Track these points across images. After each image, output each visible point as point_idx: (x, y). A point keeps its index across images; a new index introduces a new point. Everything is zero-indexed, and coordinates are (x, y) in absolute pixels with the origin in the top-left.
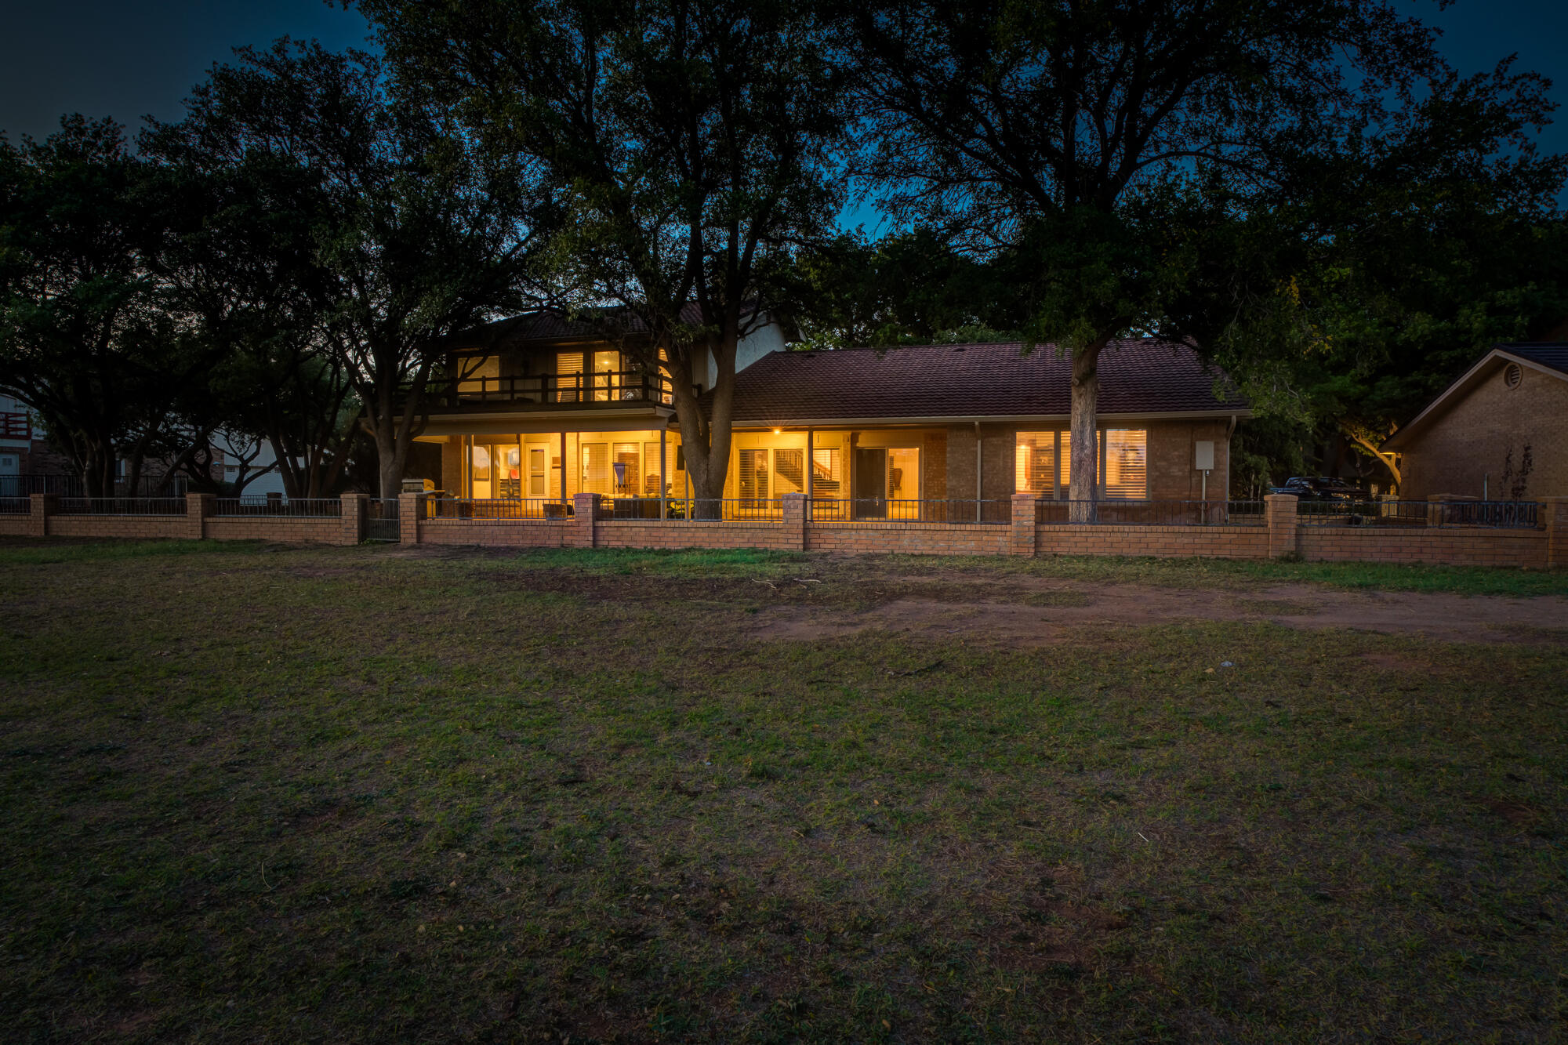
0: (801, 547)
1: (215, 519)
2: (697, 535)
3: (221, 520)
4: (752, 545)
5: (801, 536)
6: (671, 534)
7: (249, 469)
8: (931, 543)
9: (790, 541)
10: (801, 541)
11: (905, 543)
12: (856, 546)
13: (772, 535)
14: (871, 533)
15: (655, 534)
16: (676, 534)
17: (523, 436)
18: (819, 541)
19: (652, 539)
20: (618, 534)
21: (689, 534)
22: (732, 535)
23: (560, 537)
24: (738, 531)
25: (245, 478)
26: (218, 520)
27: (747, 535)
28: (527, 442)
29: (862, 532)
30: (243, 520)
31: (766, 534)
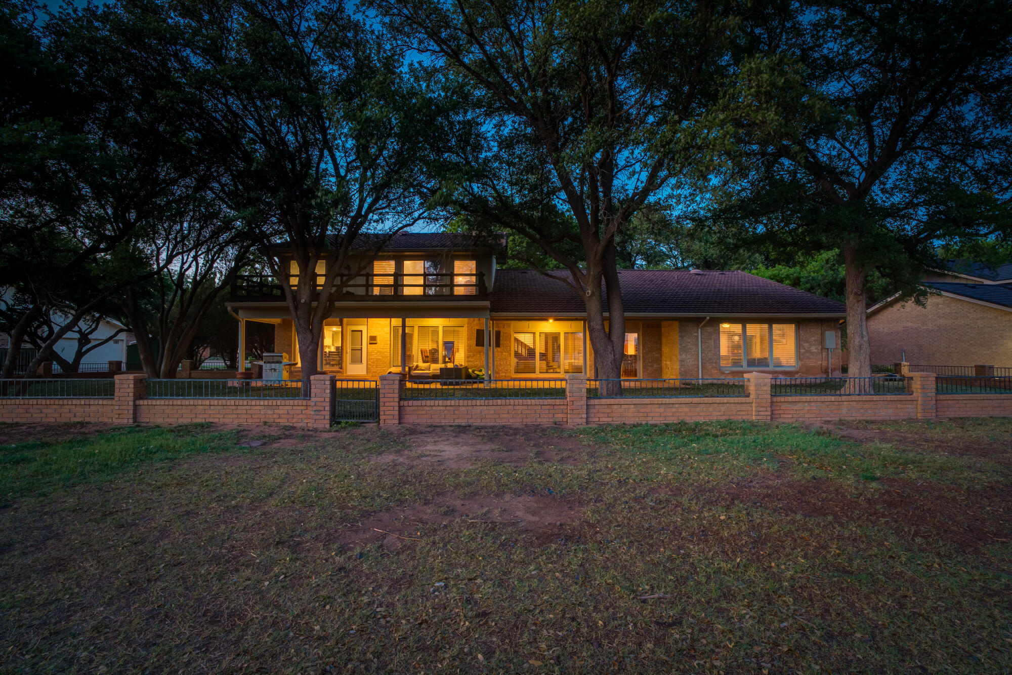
0: (769, 418)
1: (150, 402)
2: (680, 410)
3: (158, 402)
4: (727, 418)
5: (769, 409)
6: (657, 410)
7: (88, 341)
8: (862, 411)
9: (761, 413)
10: (769, 413)
11: (844, 411)
12: (807, 416)
13: (743, 408)
14: (819, 404)
15: (643, 410)
16: (662, 410)
17: (345, 320)
18: (780, 412)
19: (641, 415)
20: (608, 411)
21: (674, 410)
22: (711, 409)
23: (550, 416)
24: (716, 405)
25: (84, 349)
26: (154, 402)
27: (723, 409)
28: (348, 324)
29: (813, 404)
30: (187, 402)
31: (739, 407)
